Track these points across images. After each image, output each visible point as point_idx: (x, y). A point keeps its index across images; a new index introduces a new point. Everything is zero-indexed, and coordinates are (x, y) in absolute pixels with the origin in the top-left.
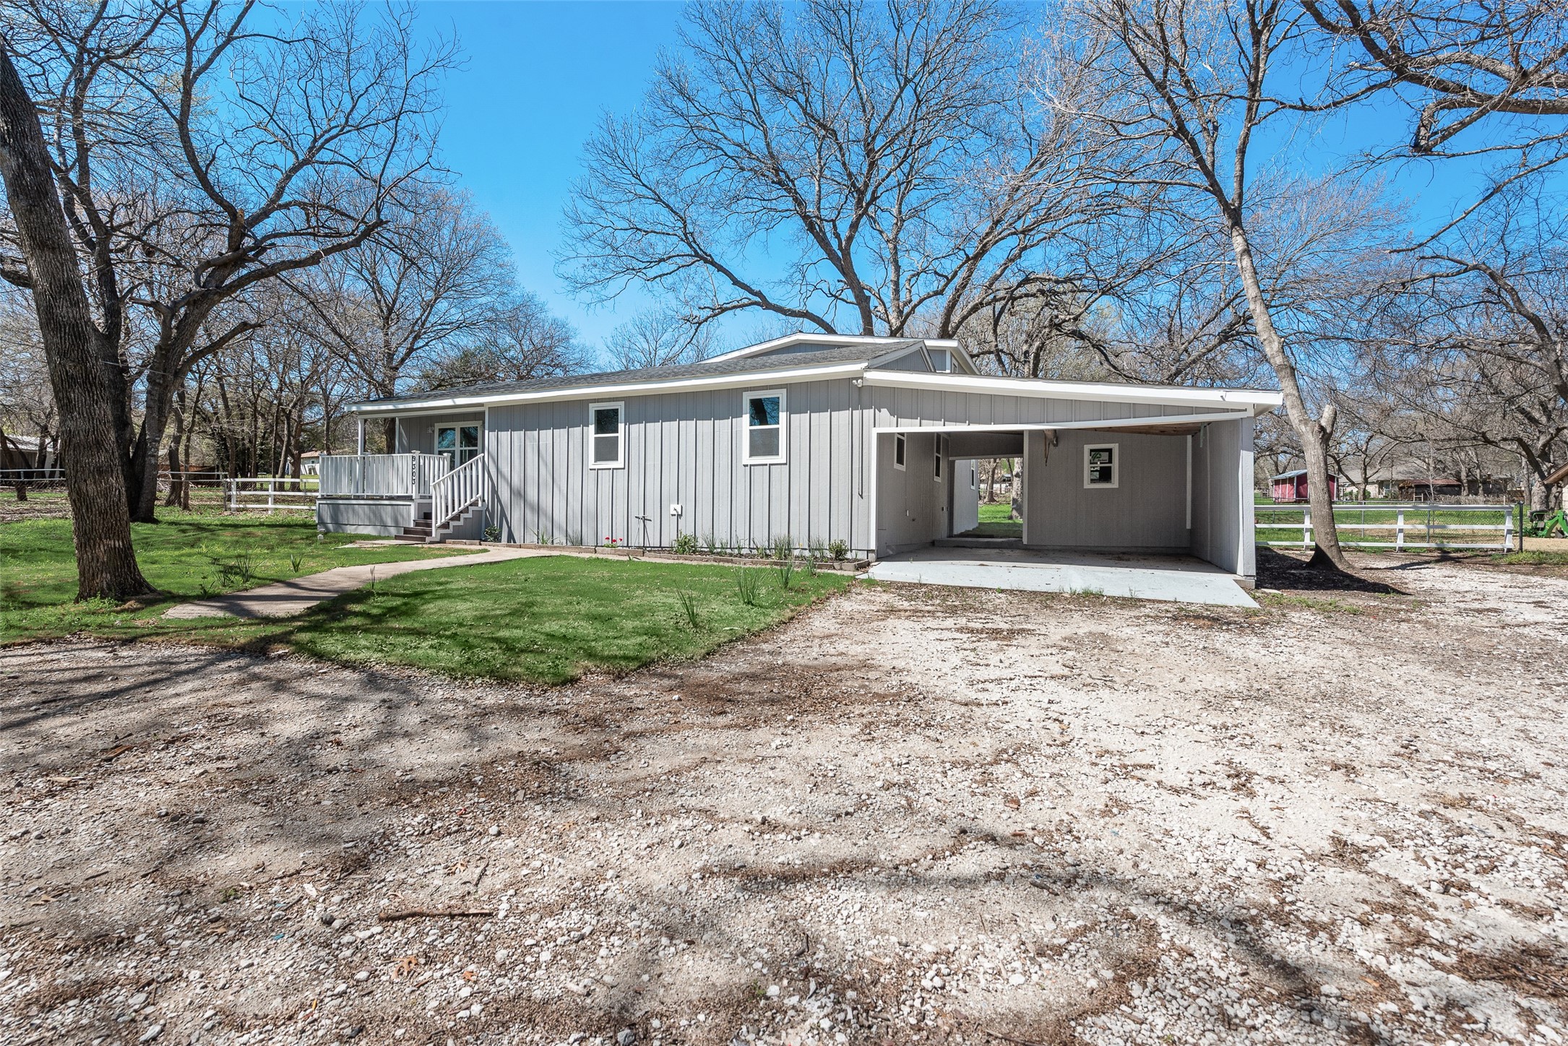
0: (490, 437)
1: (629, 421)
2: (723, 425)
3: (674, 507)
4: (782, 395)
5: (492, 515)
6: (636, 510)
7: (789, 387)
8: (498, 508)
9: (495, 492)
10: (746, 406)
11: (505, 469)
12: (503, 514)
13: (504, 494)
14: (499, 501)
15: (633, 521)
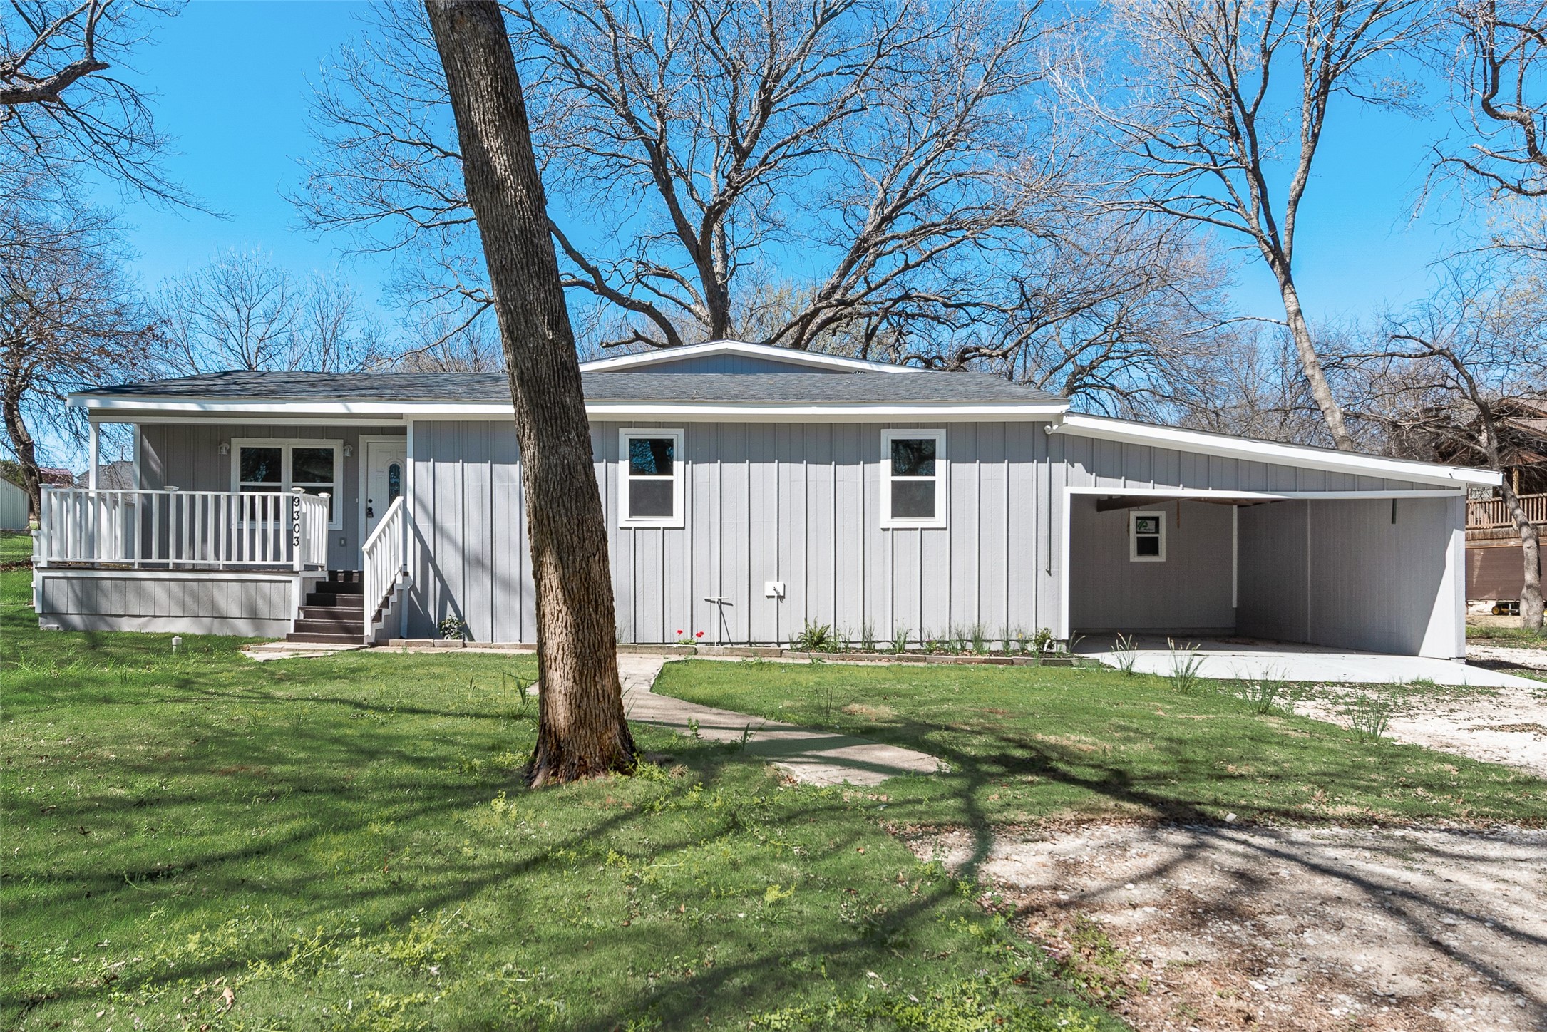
0: (416, 472)
1: (692, 457)
2: (851, 474)
3: (771, 587)
4: (940, 437)
5: (423, 597)
6: (706, 587)
7: (949, 426)
8: (434, 586)
9: (428, 558)
10: (886, 447)
11: (451, 522)
12: (446, 595)
13: (449, 562)
14: (438, 574)
15: (701, 606)
